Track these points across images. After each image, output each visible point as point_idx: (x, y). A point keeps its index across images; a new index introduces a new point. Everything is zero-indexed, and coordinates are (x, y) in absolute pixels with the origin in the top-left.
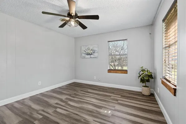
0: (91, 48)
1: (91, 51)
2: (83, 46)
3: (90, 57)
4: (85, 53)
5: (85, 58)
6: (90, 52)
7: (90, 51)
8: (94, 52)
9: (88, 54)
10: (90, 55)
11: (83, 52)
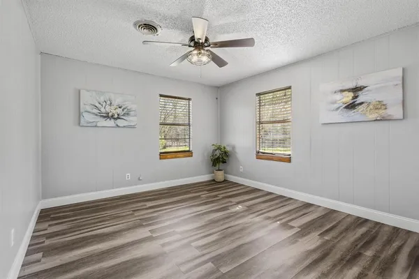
0: (117, 101)
1: (119, 111)
2: (88, 91)
3: (114, 125)
4: (96, 111)
5: (96, 126)
6: (114, 112)
7: (113, 108)
8: (128, 114)
9: (107, 116)
10: (116, 119)
11: (88, 108)
